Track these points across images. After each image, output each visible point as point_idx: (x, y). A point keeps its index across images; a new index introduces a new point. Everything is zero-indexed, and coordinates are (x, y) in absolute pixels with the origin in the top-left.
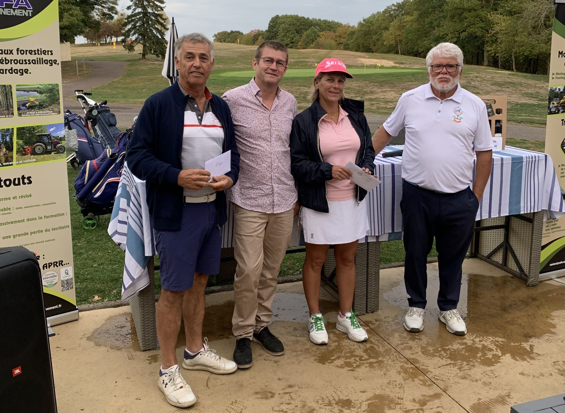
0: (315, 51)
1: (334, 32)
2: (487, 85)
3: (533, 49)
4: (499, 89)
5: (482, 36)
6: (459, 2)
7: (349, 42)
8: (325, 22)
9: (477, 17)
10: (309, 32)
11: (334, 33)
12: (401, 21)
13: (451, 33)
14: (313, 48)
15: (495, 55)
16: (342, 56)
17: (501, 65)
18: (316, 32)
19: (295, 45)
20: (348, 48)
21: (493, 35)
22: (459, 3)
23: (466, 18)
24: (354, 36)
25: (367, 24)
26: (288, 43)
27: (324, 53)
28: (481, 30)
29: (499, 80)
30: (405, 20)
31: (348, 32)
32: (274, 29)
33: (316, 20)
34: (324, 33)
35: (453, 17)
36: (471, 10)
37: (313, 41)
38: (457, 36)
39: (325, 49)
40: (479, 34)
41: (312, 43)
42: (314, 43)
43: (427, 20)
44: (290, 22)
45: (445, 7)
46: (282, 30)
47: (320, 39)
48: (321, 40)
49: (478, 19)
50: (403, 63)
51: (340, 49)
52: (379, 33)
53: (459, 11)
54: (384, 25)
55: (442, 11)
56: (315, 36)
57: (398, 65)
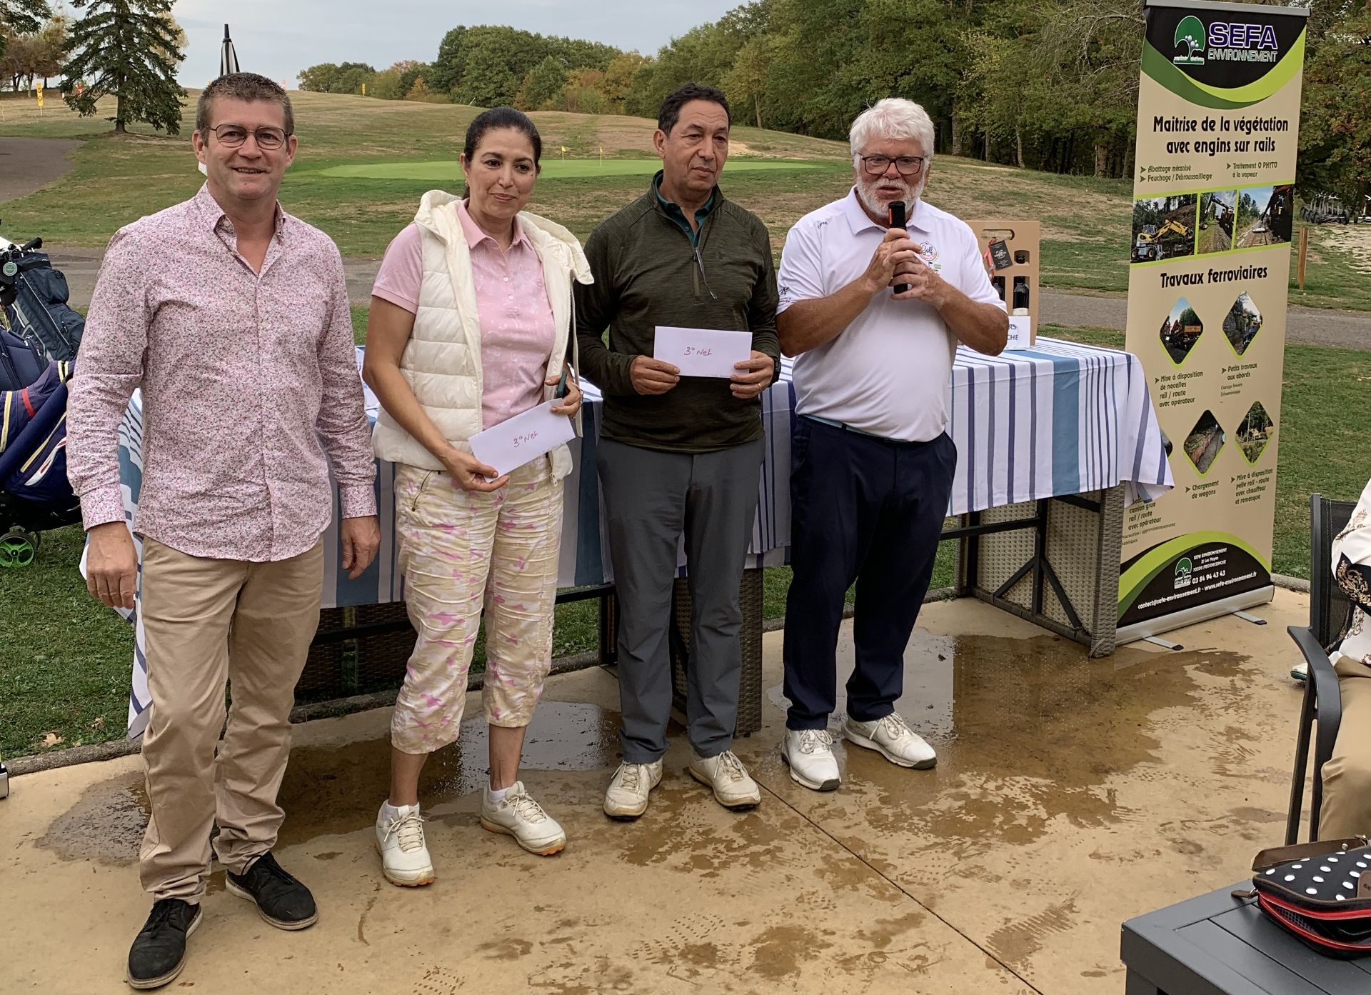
0: (557, 117)
1: (603, 69)
2: (965, 198)
3: (1062, 116)
4: (992, 208)
5: (948, 86)
6: (894, 4)
7: (638, 96)
8: (580, 45)
9: (935, 41)
10: (540, 68)
11: (601, 74)
12: (760, 48)
13: (876, 77)
14: (553, 110)
15: (977, 129)
16: (625, 129)
17: (992, 154)
18: (558, 70)
20: (638, 110)
21: (973, 84)
22: (894, 7)
23: (911, 42)
24: (650, 83)
25: (682, 53)
26: (489, 96)
27: (580, 122)
28: (944, 70)
29: (990, 188)
30: (771, 45)
31: (636, 72)
32: (455, 61)
33: (557, 40)
34: (577, 72)
35: (880, 39)
36: (921, 22)
37: (551, 91)
38: (891, 85)
39: (582, 112)
40: (941, 79)
41: (550, 98)
42: (555, 96)
43: (823, 46)
44: (494, 42)
45: (864, 16)
46: (473, 64)
47: (570, 87)
48: (571, 89)
49: (937, 44)
50: (768, 149)
51: (618, 114)
52: (709, 76)
53: (896, 26)
54: (722, 58)
55: (857, 25)
56: (557, 80)
57: (757, 153)
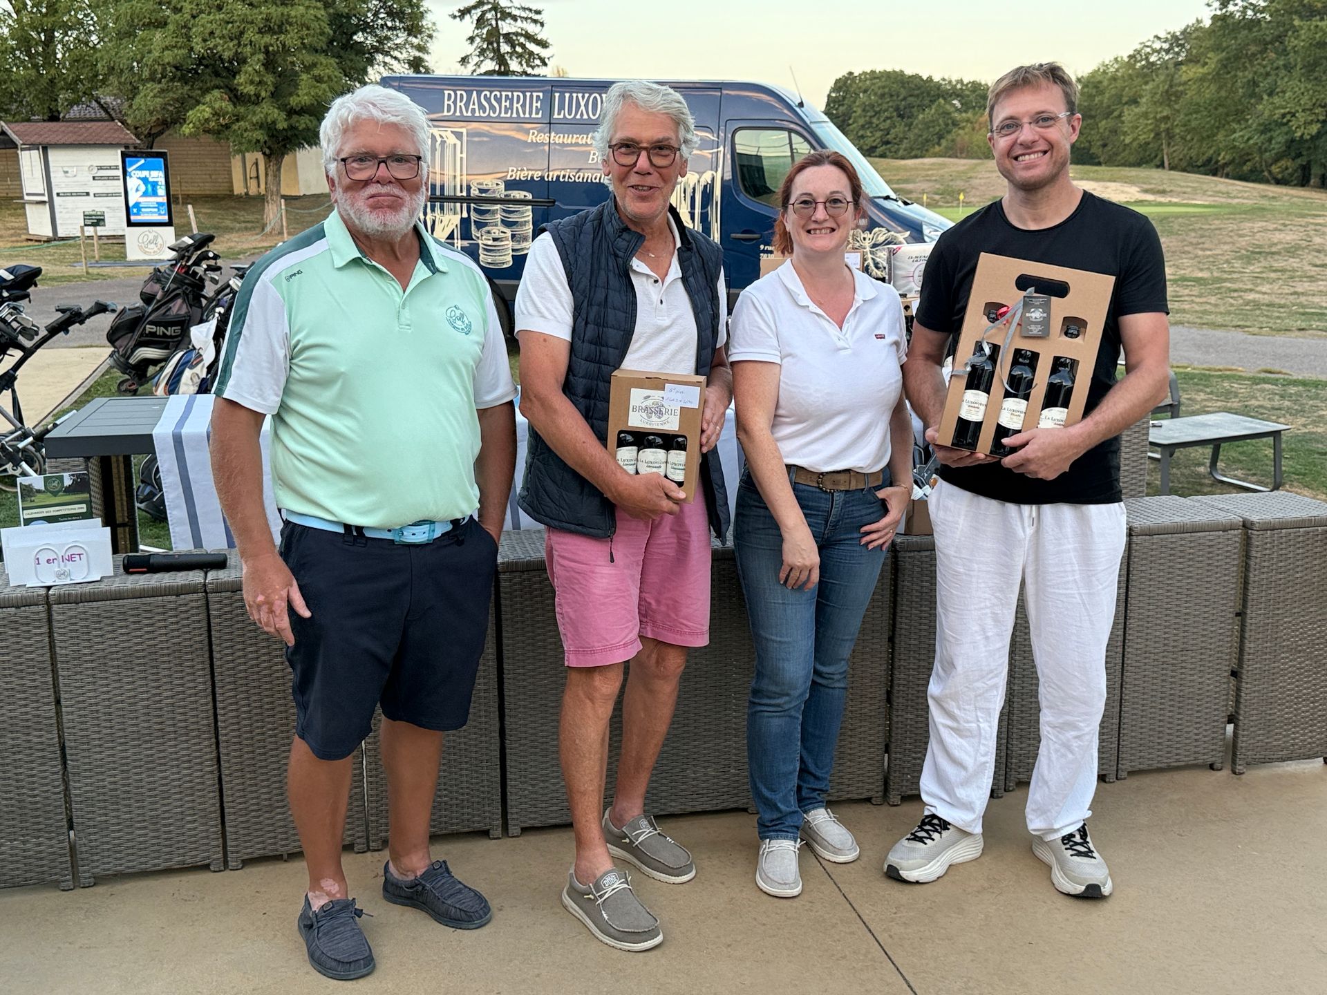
0: (940, 164)
8: (975, 85)
10: (930, 113)
12: (1171, 81)
14: (938, 156)
18: (949, 114)
19: (893, 149)
27: (962, 168)
30: (1184, 78)
33: (950, 82)
34: (970, 115)
35: (1311, 67)
37: (941, 137)
41: (939, 144)
42: (944, 142)
43: (1243, 77)
44: (884, 87)
45: (1291, 42)
46: (859, 111)
47: (961, 132)
48: (961, 135)
52: (1116, 114)
54: (1131, 94)
56: (947, 125)
